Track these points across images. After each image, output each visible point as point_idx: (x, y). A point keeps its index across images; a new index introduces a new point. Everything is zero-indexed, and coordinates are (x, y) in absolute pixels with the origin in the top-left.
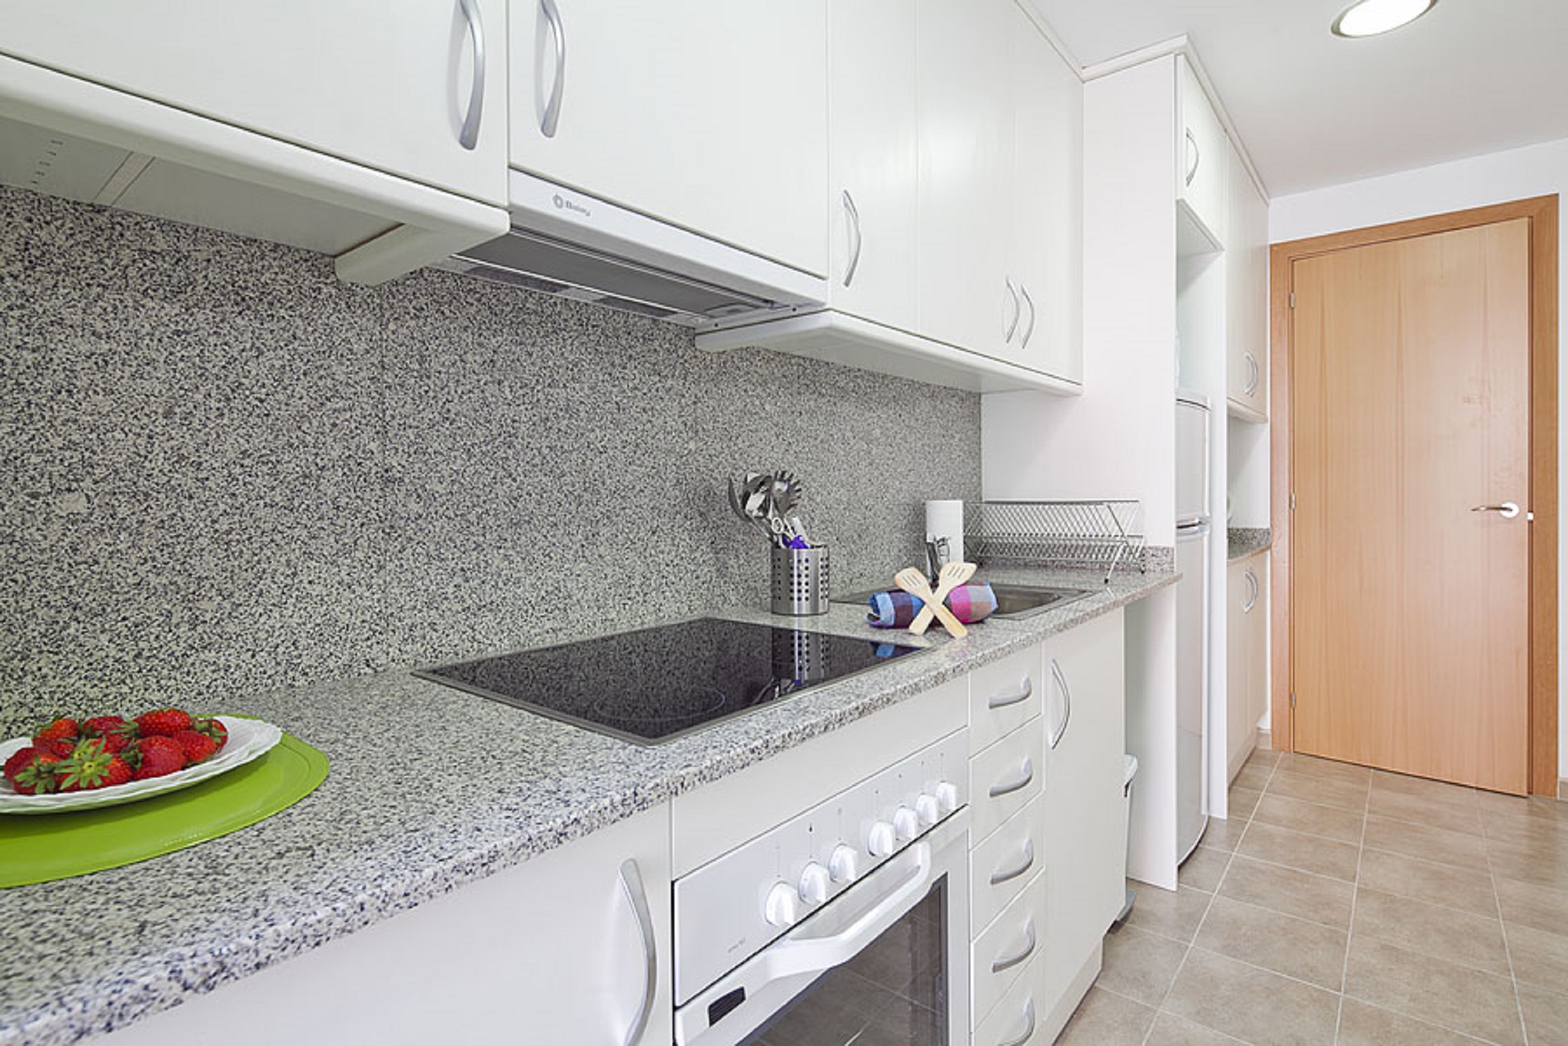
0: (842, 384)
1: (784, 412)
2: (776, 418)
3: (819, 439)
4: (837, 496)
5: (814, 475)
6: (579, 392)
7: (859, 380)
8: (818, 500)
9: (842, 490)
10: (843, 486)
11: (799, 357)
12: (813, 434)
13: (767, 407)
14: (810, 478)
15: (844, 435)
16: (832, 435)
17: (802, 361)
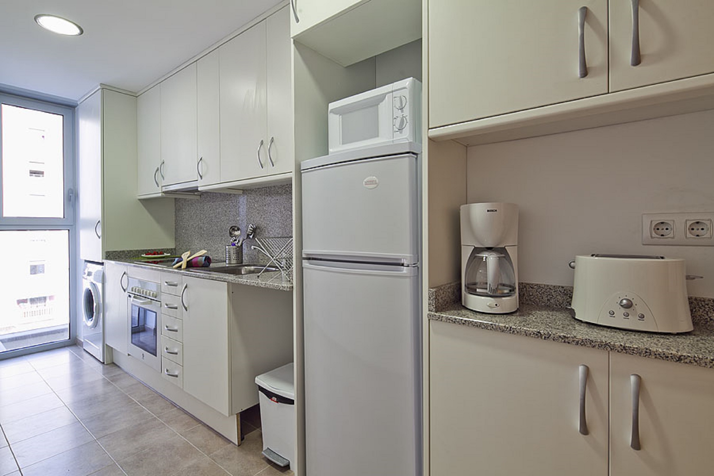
0: (280, 192)
1: (260, 206)
2: (258, 208)
3: (271, 213)
4: (278, 232)
5: (269, 225)
6: (220, 210)
7: (287, 189)
8: (271, 233)
9: (280, 230)
10: (280, 228)
11: (264, 188)
12: (269, 211)
13: (256, 205)
14: (268, 226)
15: (280, 210)
16: (276, 211)
17: (265, 189)
